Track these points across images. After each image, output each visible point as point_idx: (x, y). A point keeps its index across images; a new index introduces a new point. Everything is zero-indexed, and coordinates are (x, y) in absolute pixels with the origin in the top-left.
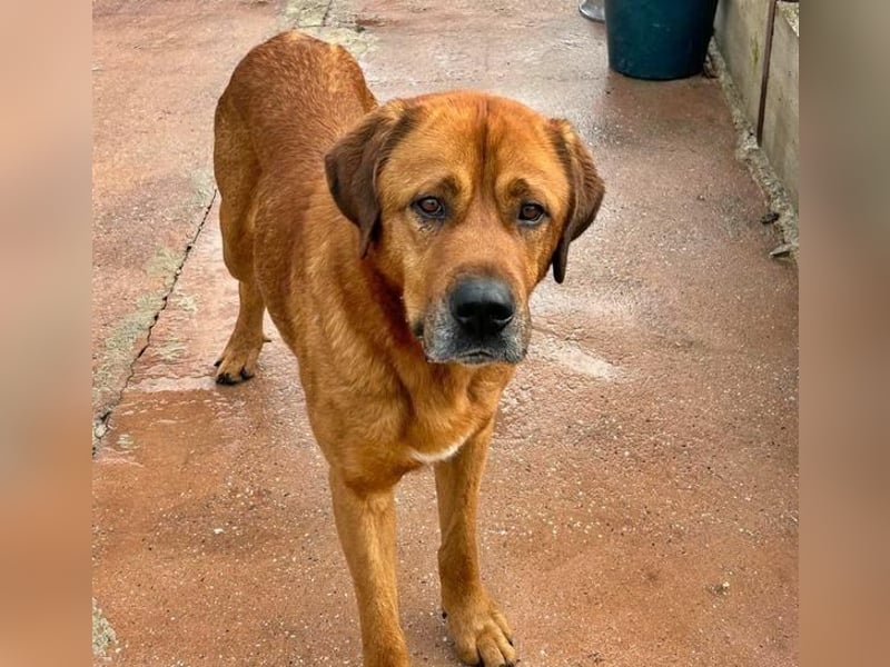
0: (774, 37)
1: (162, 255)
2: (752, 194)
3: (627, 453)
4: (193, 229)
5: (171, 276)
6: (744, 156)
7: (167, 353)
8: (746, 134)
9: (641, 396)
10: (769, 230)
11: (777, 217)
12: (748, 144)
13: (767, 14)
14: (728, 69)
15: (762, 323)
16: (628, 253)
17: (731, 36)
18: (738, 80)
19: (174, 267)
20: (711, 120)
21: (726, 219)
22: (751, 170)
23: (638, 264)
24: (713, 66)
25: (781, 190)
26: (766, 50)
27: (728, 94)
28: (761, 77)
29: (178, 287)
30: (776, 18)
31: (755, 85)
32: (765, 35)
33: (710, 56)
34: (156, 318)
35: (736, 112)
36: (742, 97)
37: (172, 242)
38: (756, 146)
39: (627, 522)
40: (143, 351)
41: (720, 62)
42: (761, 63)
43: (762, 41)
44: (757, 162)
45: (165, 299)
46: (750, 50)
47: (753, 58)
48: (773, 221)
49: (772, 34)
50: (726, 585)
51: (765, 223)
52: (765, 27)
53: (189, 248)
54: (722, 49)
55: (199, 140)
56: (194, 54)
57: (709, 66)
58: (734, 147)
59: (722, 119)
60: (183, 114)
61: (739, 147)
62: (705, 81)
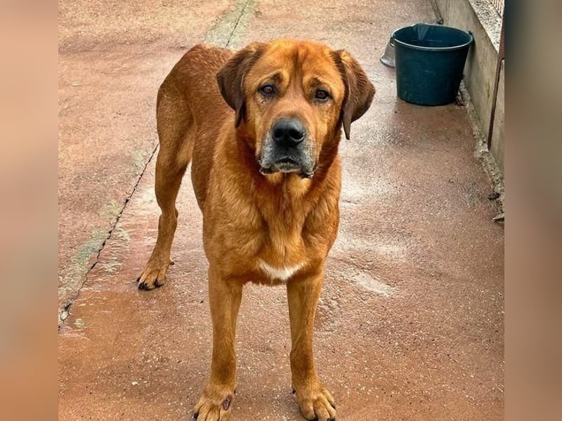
0: (500, 83)
1: (110, 204)
2: (483, 180)
3: (397, 344)
4: (130, 190)
5: (115, 218)
6: (479, 156)
7: (109, 267)
8: (481, 142)
9: (407, 307)
10: (493, 204)
11: (498, 195)
12: (482, 148)
13: (496, 68)
14: (472, 101)
15: (486, 263)
16: (403, 215)
17: (474, 81)
18: (477, 108)
19: (117, 212)
20: (459, 132)
21: (466, 196)
22: (484, 165)
23: (410, 221)
24: (462, 98)
25: (501, 178)
26: (495, 91)
27: (471, 116)
28: (491, 107)
29: (119, 225)
30: (501, 71)
31: (488, 112)
32: (494, 80)
33: (461, 92)
34: (104, 244)
35: (476, 128)
36: (479, 119)
37: (116, 196)
38: (487, 150)
39: (395, 388)
40: (94, 265)
41: (466, 95)
42: (491, 98)
43: (492, 84)
44: (487, 160)
45: (110, 232)
46: (485, 89)
47: (487, 95)
48: (495, 198)
49: (499, 81)
51: (491, 199)
52: (495, 76)
53: (127, 201)
54: (468, 88)
55: (138, 132)
56: (139, 78)
57: (460, 98)
58: (473, 150)
59: (466, 132)
60: (128, 115)
61: (476, 150)
62: (457, 107)
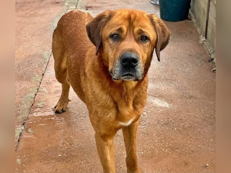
0: (210, 8)
1: (36, 77)
2: (205, 53)
3: (176, 129)
4: (44, 69)
5: (39, 83)
6: (201, 42)
7: (40, 105)
8: (202, 36)
9: (178, 112)
10: (211, 63)
11: (213, 59)
12: (203, 39)
13: (207, 1)
14: (195, 18)
15: (211, 90)
16: (171, 72)
17: (196, 8)
18: (198, 21)
19: (39, 80)
20: (191, 32)
21: (198, 61)
22: (204, 46)
23: (174, 74)
24: (190, 17)
25: (213, 52)
26: (207, 12)
27: (195, 25)
28: (206, 19)
29: (41, 86)
30: (211, 2)
31: (204, 22)
32: (207, 7)
33: (189, 14)
34: (36, 95)
35: (198, 30)
36: (200, 25)
37: (38, 73)
38: (205, 39)
39: (177, 149)
40: (33, 104)
41: (192, 15)
42: (206, 15)
43: (206, 9)
44: (206, 44)
45: (38, 89)
46: (202, 12)
47: (203, 14)
48: (211, 61)
50: (208, 165)
51: (209, 61)
52: (207, 5)
53: (43, 74)
54: (193, 12)
55: (43, 43)
56: (39, 18)
57: (189, 17)
58: (199, 40)
59: (194, 32)
60: (37, 36)
61: (200, 40)
62: (188, 21)
